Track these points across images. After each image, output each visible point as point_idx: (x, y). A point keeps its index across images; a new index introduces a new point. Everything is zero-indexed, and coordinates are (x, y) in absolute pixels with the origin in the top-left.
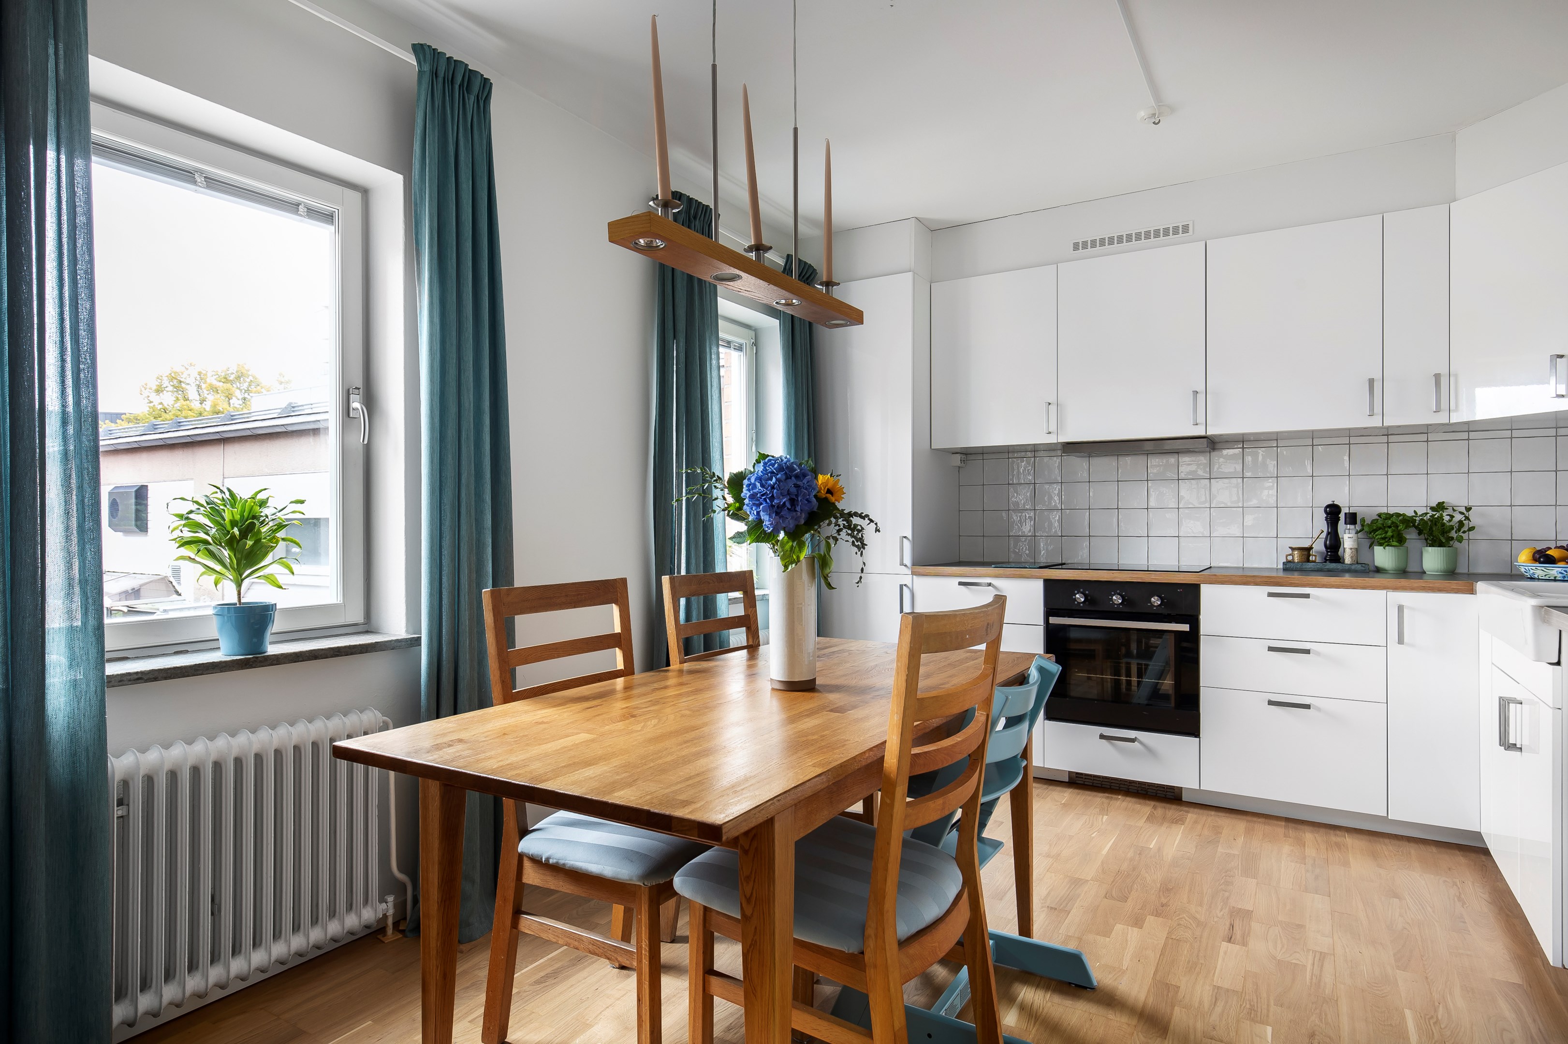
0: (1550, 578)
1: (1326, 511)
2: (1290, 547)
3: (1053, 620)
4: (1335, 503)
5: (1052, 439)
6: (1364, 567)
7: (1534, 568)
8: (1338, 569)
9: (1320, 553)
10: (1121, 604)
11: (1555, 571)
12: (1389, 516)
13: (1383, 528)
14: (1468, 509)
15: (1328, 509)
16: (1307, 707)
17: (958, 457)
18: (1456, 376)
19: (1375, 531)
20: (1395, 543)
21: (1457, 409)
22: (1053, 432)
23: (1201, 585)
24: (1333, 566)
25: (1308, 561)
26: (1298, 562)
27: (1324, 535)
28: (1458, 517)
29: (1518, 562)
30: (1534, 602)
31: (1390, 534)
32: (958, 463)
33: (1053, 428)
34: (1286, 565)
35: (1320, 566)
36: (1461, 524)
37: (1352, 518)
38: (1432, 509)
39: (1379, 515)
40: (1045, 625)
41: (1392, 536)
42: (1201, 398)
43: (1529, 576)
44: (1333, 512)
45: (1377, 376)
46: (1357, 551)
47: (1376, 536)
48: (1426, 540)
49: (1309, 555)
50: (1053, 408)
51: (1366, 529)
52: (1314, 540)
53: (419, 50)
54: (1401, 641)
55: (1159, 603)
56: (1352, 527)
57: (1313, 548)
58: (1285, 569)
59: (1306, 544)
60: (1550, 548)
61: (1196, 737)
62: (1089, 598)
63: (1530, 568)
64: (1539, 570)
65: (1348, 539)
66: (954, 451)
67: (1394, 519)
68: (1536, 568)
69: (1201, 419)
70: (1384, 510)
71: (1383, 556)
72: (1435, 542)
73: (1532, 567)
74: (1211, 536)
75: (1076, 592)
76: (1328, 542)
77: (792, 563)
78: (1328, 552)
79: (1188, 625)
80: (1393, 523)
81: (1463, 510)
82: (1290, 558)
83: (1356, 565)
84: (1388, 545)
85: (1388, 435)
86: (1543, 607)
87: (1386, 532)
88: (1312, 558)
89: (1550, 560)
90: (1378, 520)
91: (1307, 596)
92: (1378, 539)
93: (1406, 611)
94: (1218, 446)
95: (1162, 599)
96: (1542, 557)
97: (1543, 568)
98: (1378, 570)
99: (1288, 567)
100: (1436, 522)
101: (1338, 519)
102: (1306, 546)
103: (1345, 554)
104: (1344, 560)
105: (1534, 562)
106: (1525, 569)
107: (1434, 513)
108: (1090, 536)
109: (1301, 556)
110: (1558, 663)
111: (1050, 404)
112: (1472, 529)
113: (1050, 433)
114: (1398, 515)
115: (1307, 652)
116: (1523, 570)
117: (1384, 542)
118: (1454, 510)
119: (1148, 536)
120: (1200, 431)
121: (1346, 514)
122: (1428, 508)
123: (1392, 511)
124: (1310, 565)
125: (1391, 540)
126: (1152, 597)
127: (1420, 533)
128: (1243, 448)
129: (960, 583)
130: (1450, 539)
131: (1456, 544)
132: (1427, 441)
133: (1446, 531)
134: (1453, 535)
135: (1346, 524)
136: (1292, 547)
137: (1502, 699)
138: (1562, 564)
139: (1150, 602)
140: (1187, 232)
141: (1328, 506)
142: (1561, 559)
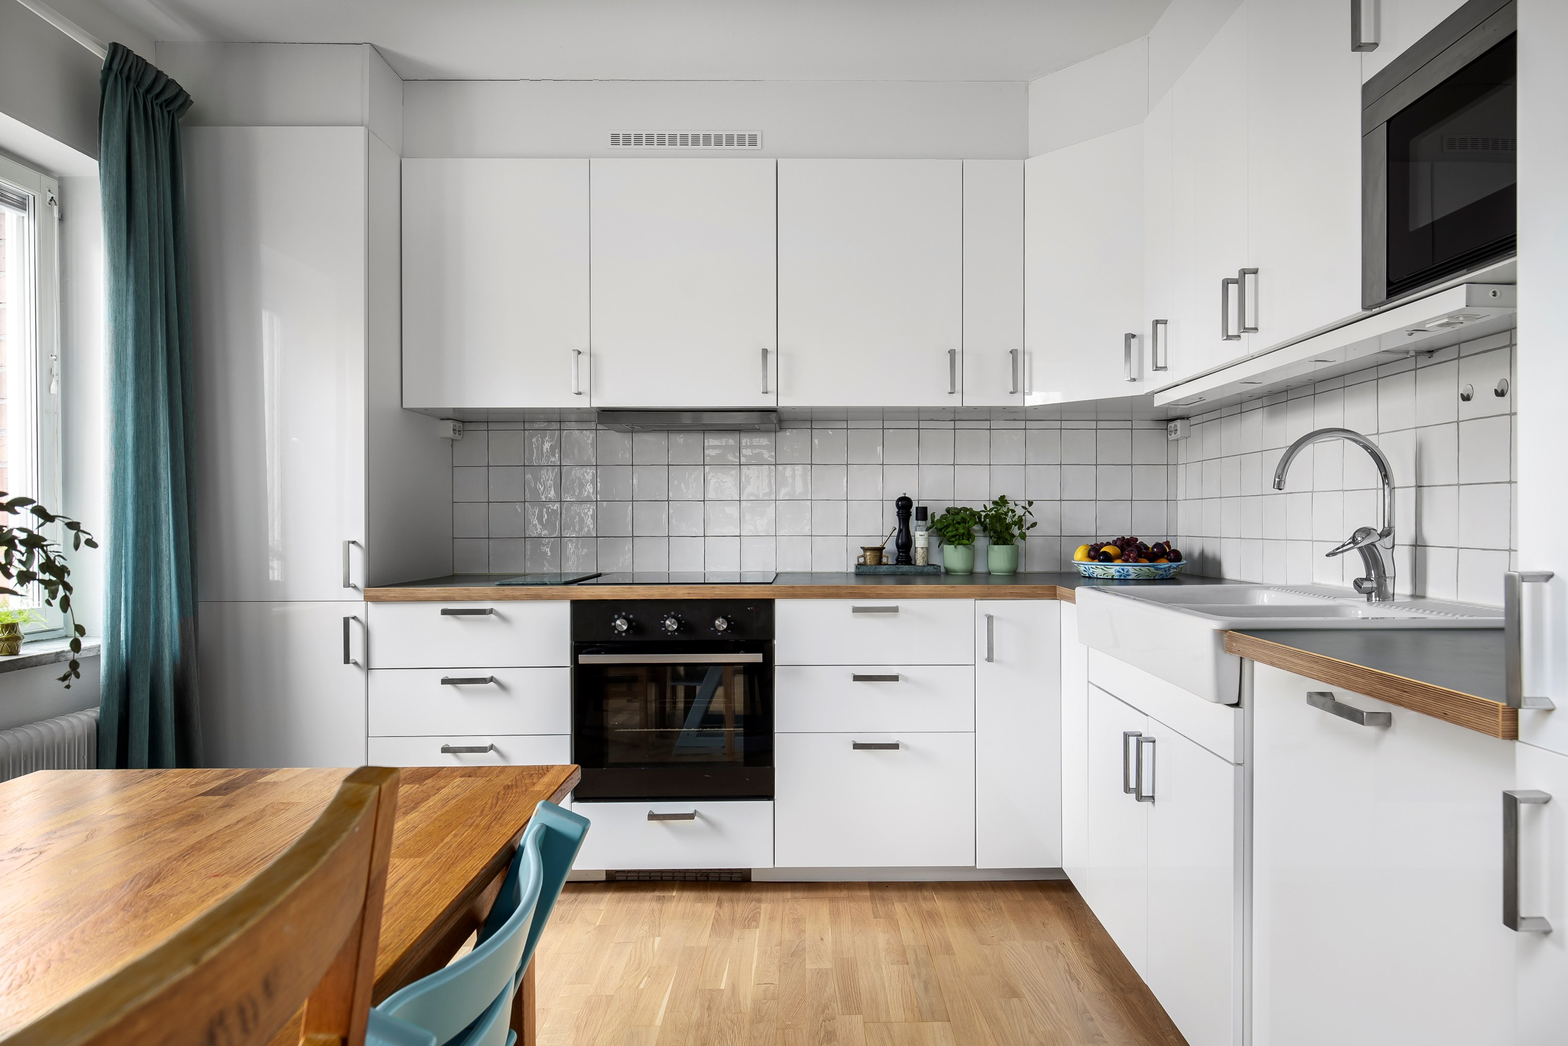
0: (1108, 577)
1: (897, 505)
2: (861, 548)
3: (584, 659)
4: (906, 495)
5: (583, 403)
6: (936, 569)
7: (1094, 567)
8: (911, 572)
10: (676, 630)
11: (1114, 569)
12: (959, 511)
13: (953, 524)
14: (1031, 503)
15: (900, 503)
16: (896, 748)
17: (450, 425)
18: (1030, 354)
19: (946, 529)
20: (965, 544)
21: (1030, 392)
22: (583, 393)
23: (776, 600)
24: (905, 568)
25: (880, 563)
26: (870, 565)
27: (896, 533)
28: (1019, 512)
29: (1074, 560)
30: (1215, 624)
31: (961, 532)
32: (450, 434)
33: (584, 387)
34: (859, 568)
35: (893, 568)
36: (1021, 518)
37: (923, 513)
38: (995, 503)
39: (948, 510)
40: (573, 666)
41: (962, 534)
42: (771, 358)
43: (1087, 575)
44: (904, 505)
45: (957, 348)
46: (927, 550)
47: (947, 533)
48: (991, 539)
49: (881, 557)
50: (584, 359)
51: (938, 526)
52: (885, 539)
54: (990, 659)
55: (725, 627)
56: (924, 522)
57: (884, 548)
58: (858, 574)
59: (878, 544)
60: (1102, 545)
61: (769, 800)
62: (634, 624)
63: (1090, 566)
64: (1098, 569)
65: (920, 538)
66: (444, 416)
67: (964, 515)
68: (1096, 567)
69: (772, 387)
70: (951, 505)
71: (953, 556)
72: (1001, 542)
73: (1092, 566)
74: (777, 535)
75: (616, 616)
76: (900, 541)
78: (899, 552)
79: (762, 654)
80: (963, 518)
81: (1026, 505)
82: (862, 560)
83: (929, 567)
84: (959, 544)
85: (955, 421)
86: (1226, 631)
87: (958, 530)
88: (884, 560)
89: (1108, 558)
90: (947, 515)
91: (895, 610)
92: (949, 536)
93: (996, 623)
94: (785, 425)
95: (728, 621)
96: (1097, 554)
97: (1103, 567)
98: (948, 572)
99: (862, 571)
100: (997, 518)
101: (909, 514)
102: (878, 546)
103: (916, 554)
104: (915, 562)
105: (1089, 559)
106: (1085, 567)
107: (999, 508)
108: (633, 536)
109: (873, 557)
110: (1237, 705)
111: (579, 353)
112: (1034, 525)
113: (579, 393)
114: (966, 510)
115: (895, 678)
116: (1082, 568)
117: (955, 540)
118: (1016, 505)
119: (704, 536)
120: (768, 402)
121: (917, 508)
122: (991, 502)
123: (959, 505)
124: (883, 569)
125: (961, 539)
126: (716, 618)
127: (985, 529)
128: (812, 429)
129: (445, 612)
130: (1013, 536)
131: (1019, 542)
132: (990, 429)
133: (1008, 527)
134: (1016, 531)
135: (917, 519)
136: (862, 548)
137: (1126, 736)
138: (1118, 562)
139: (714, 625)
140: (753, 141)
141: (900, 499)
142: (1118, 557)
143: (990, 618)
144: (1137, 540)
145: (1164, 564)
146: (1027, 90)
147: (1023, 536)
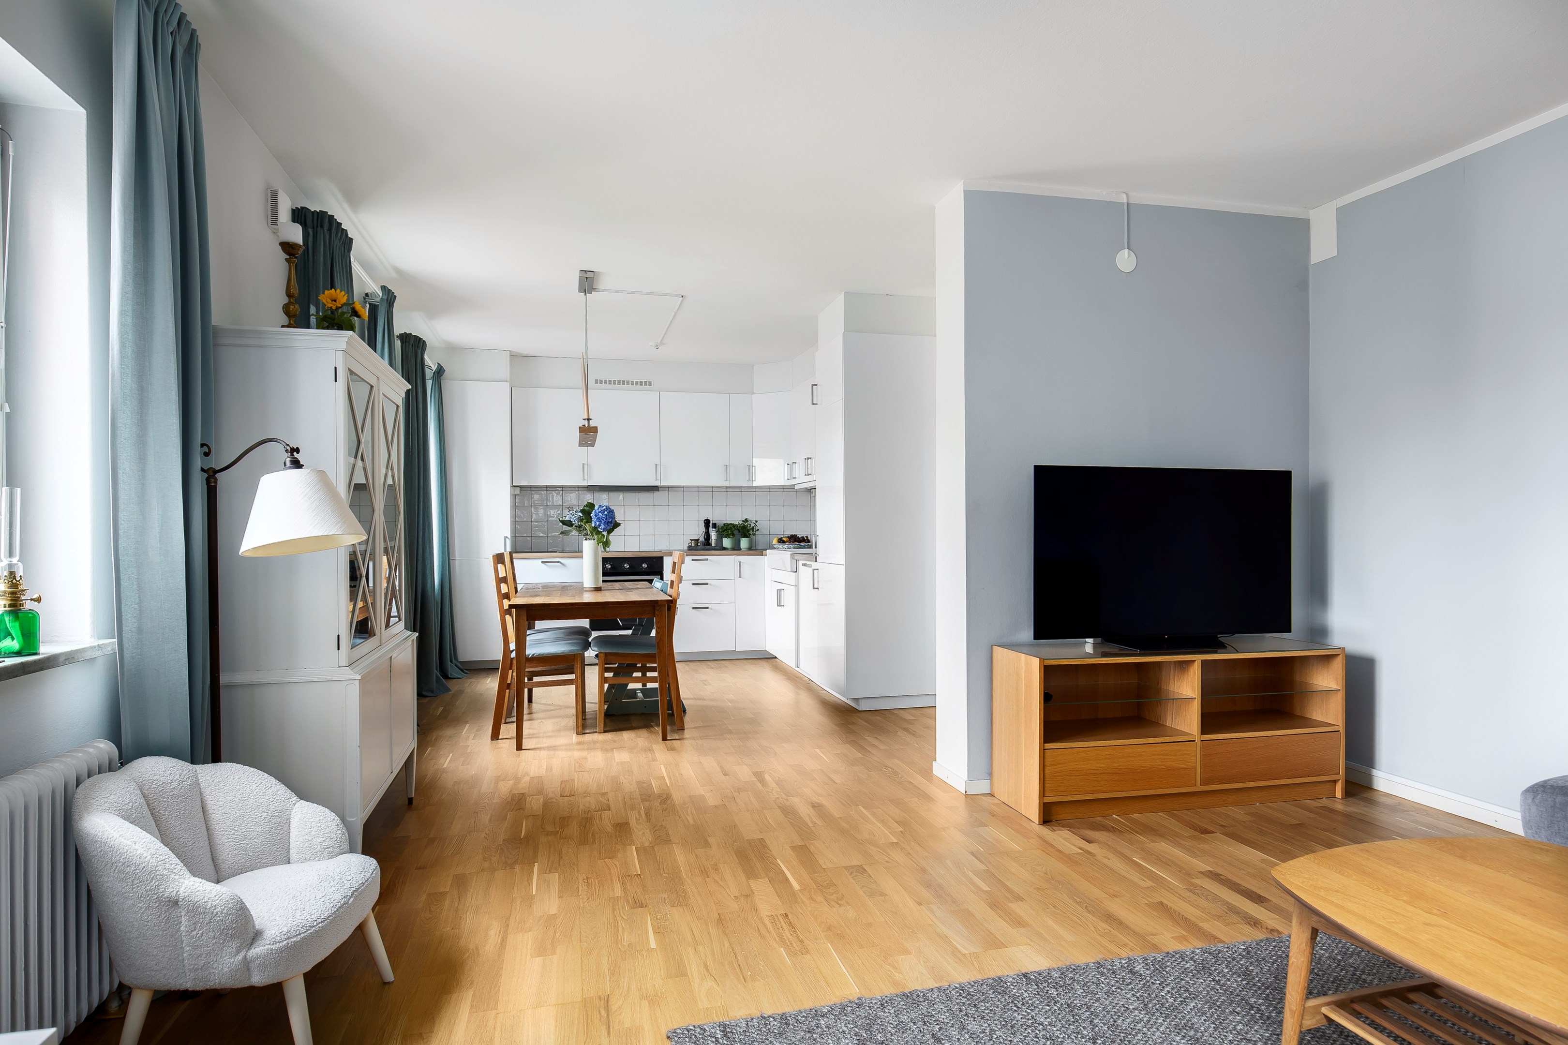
0: (783, 548)
1: (704, 522)
4: (708, 518)
5: (586, 483)
6: (719, 546)
8: (710, 549)
9: (703, 542)
10: (628, 568)
11: (786, 546)
12: (728, 525)
13: (727, 530)
14: (756, 522)
16: (708, 608)
18: (755, 466)
19: (724, 531)
20: (731, 537)
21: (755, 481)
22: (587, 480)
23: (664, 557)
24: (708, 547)
25: (698, 545)
26: (695, 545)
27: (704, 533)
28: (753, 525)
29: (772, 542)
30: (791, 553)
31: (730, 532)
33: (585, 477)
34: (689, 548)
35: (704, 546)
36: (753, 527)
37: (714, 525)
38: (743, 521)
39: (724, 524)
41: (731, 534)
42: (658, 467)
43: (776, 548)
44: (707, 522)
45: (728, 464)
46: (716, 540)
48: (741, 535)
49: (698, 543)
50: (586, 467)
51: (720, 530)
52: (699, 536)
53: (384, 288)
54: (740, 577)
55: (647, 566)
56: (715, 529)
57: (699, 540)
60: (782, 538)
62: (613, 566)
64: (781, 545)
65: (713, 535)
67: (730, 526)
68: (779, 544)
69: (657, 479)
70: (725, 522)
71: (727, 542)
72: (745, 536)
73: (777, 544)
74: (655, 534)
75: (607, 563)
76: (705, 536)
77: (600, 543)
78: (705, 540)
81: (755, 522)
82: (690, 544)
83: (717, 546)
85: (727, 489)
87: (728, 532)
88: (699, 544)
89: (784, 542)
90: (724, 526)
91: (707, 560)
92: (725, 534)
93: (743, 564)
94: (658, 490)
95: (647, 564)
96: (781, 541)
98: (725, 549)
99: (692, 547)
100: (744, 527)
101: (709, 526)
102: (697, 538)
103: (712, 541)
104: (712, 544)
105: (777, 541)
106: (775, 544)
107: (744, 523)
109: (695, 543)
110: (796, 572)
111: (584, 464)
112: (758, 530)
113: (584, 479)
114: (731, 524)
115: (707, 584)
117: (727, 536)
118: (751, 522)
119: (625, 535)
120: (656, 483)
121: (712, 523)
123: (729, 522)
124: (699, 547)
126: (643, 564)
127: (739, 532)
128: (669, 491)
129: (543, 562)
130: (750, 534)
131: (752, 537)
132: (741, 492)
133: (748, 531)
134: (751, 532)
135: (712, 528)
136: (691, 540)
137: (778, 590)
138: (787, 543)
139: (642, 566)
140: (650, 384)
141: (705, 520)
142: (787, 542)
143: (740, 563)
144: (797, 535)
145: (803, 544)
146: (753, 367)
147: (754, 534)
